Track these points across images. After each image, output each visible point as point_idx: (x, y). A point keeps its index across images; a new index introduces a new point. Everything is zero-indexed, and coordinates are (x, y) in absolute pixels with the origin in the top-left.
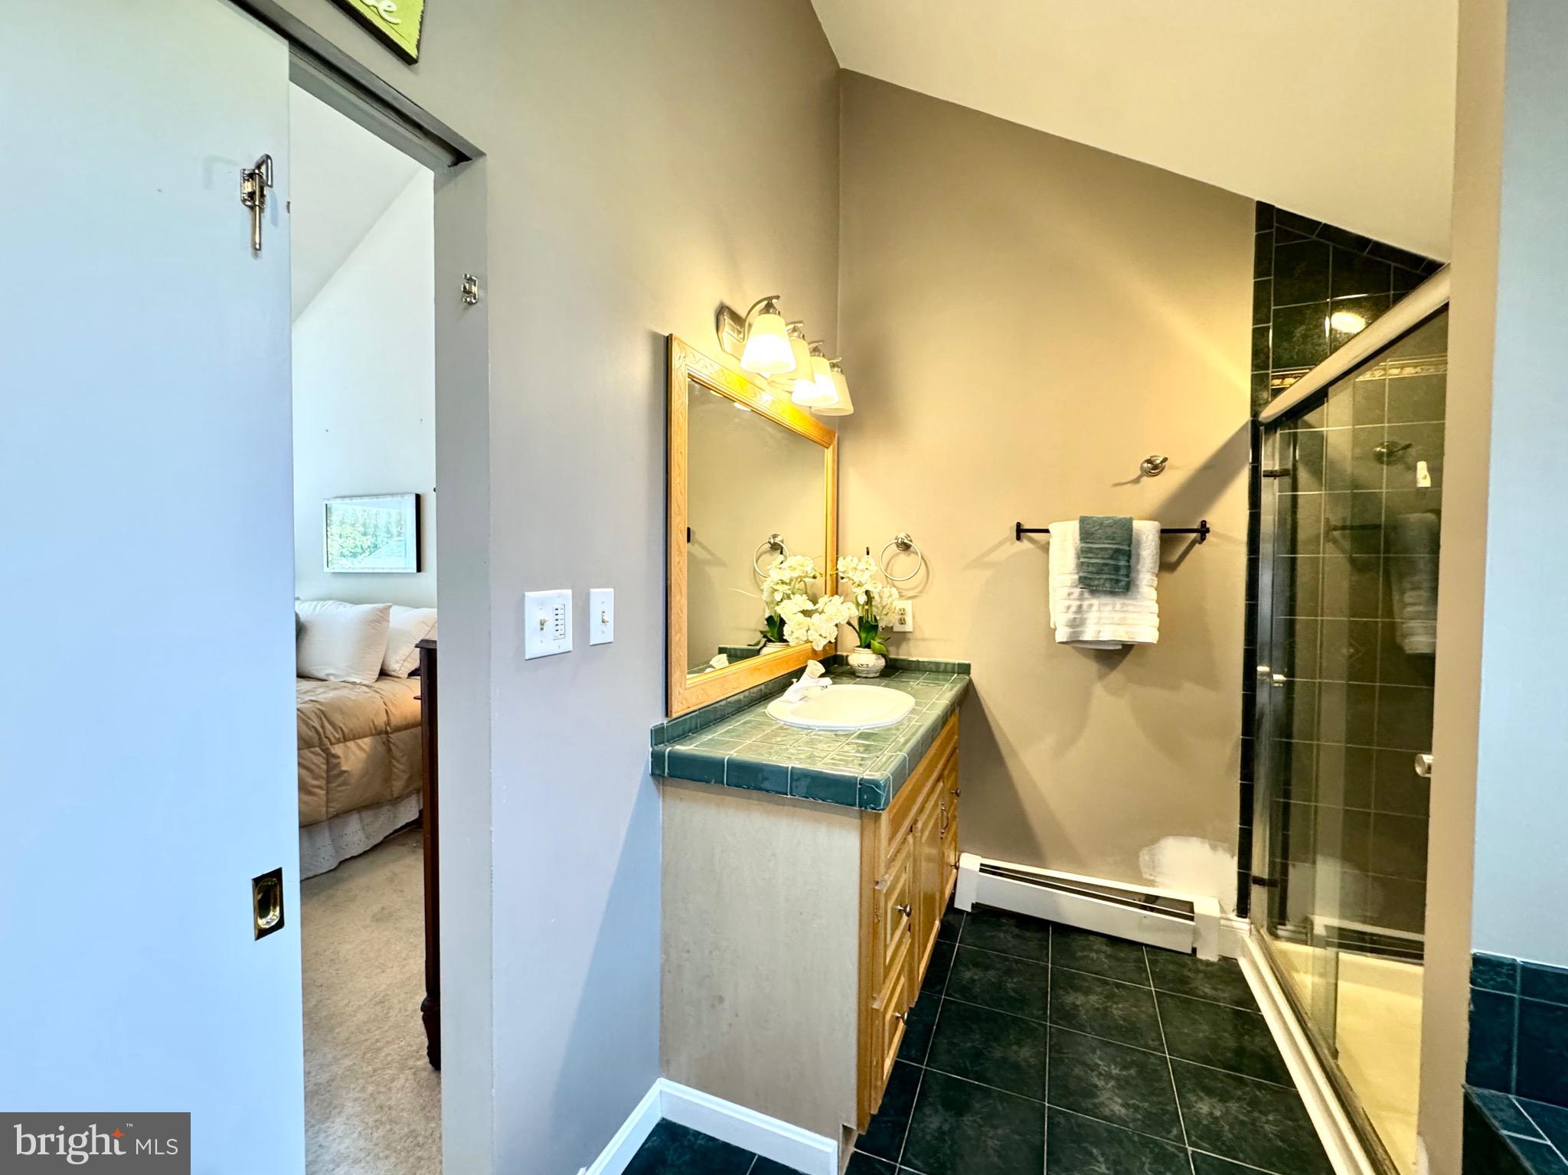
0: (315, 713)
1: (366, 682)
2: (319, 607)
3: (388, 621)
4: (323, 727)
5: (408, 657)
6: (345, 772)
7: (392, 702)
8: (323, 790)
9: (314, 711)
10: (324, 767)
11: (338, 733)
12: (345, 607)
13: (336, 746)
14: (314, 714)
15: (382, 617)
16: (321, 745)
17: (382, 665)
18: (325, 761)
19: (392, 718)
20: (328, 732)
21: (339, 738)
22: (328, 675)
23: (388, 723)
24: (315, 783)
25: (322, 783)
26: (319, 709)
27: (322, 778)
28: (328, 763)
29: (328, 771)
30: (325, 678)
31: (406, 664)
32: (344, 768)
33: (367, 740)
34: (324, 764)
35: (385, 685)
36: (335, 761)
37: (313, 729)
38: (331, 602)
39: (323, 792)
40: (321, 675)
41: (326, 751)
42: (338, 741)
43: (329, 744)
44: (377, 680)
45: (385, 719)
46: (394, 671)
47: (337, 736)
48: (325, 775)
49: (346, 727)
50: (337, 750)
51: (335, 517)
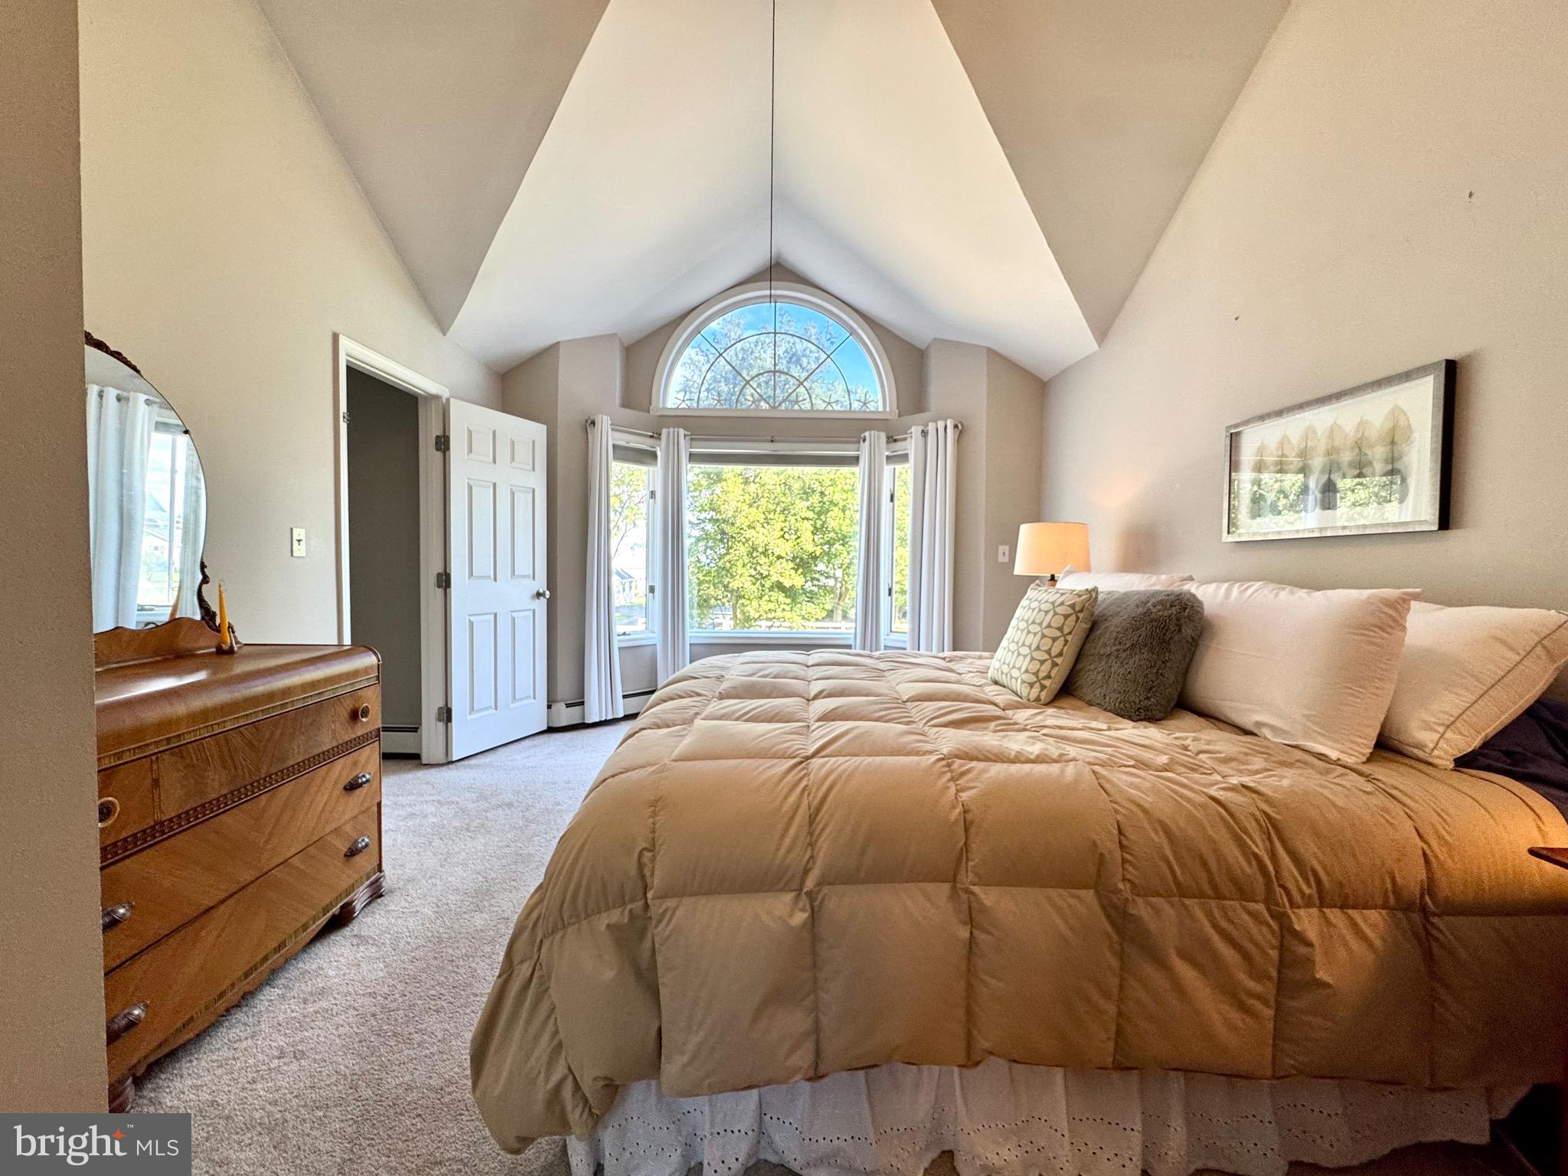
0: (1257, 820)
1: (1350, 761)
2: (1235, 591)
3: (1404, 629)
4: (1273, 856)
5: (1457, 718)
6: (1328, 986)
7: (1440, 838)
8: (1268, 1006)
9: (1253, 815)
10: (1274, 954)
11: (1310, 887)
12: (1292, 593)
13: (1302, 912)
14: (1254, 823)
15: (1395, 621)
16: (1269, 900)
17: (1383, 726)
18: (1275, 942)
19: (1439, 875)
20: (1285, 874)
21: (1310, 896)
22: (1259, 724)
23: (1430, 887)
24: (1251, 984)
25: (1268, 989)
26: (1265, 813)
27: (1270, 978)
28: (1282, 948)
29: (1282, 965)
30: (1249, 727)
31: (1449, 735)
32: (1321, 974)
33: (1374, 915)
34: (1273, 948)
35: (1388, 774)
36: (1302, 950)
37: (1254, 863)
38: (1258, 584)
39: (1270, 1013)
40: (1247, 720)
41: (1281, 918)
42: (1308, 903)
43: (1287, 904)
44: (1369, 760)
45: (1422, 875)
46: (1420, 746)
47: (1307, 891)
48: (1274, 974)
49: (1328, 874)
50: (1306, 922)
51: (1247, 454)
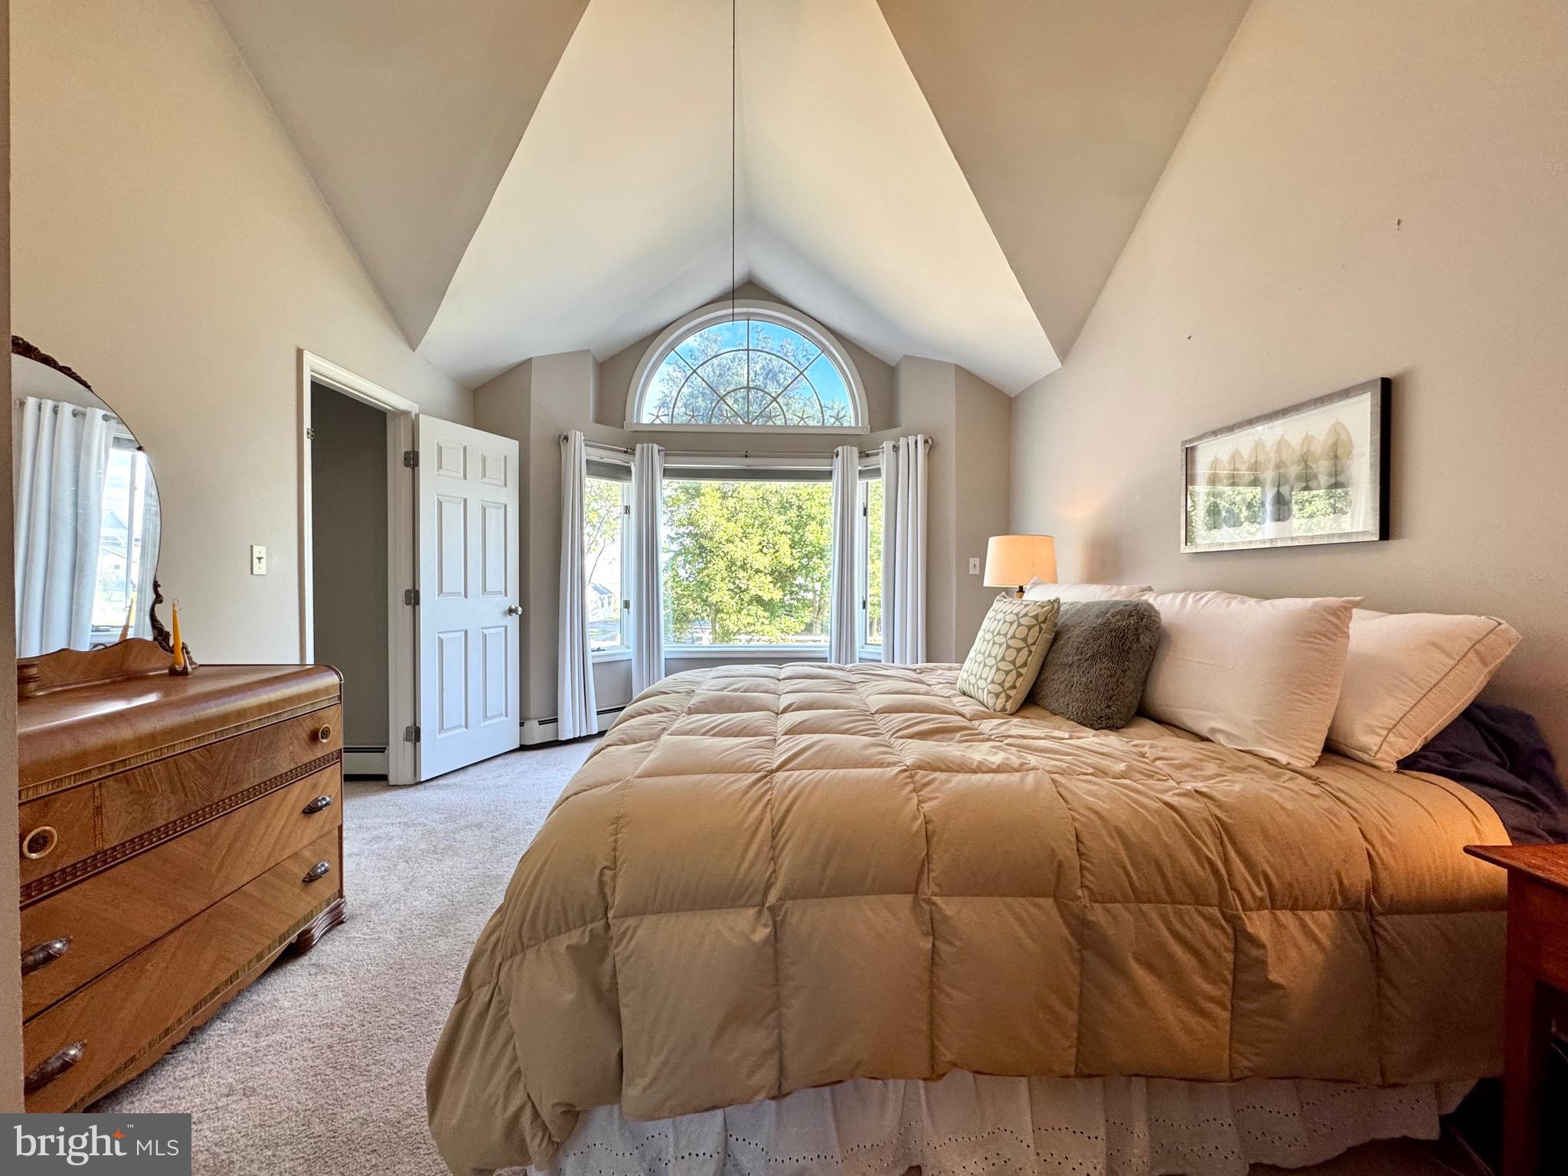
0: (1210, 825)
1: (1299, 764)
2: (1190, 600)
3: (1348, 637)
4: (1226, 860)
5: (1398, 722)
6: (1277, 986)
7: (1383, 837)
8: (1225, 1008)
9: (1206, 821)
10: (1229, 957)
11: (1261, 889)
12: (1243, 602)
13: (1254, 915)
14: (1207, 829)
15: (1337, 627)
16: (1223, 904)
17: (1331, 729)
18: (1231, 945)
19: (1383, 874)
20: (1238, 878)
21: (1262, 900)
22: (1214, 730)
23: (1375, 887)
24: (1207, 988)
25: (1222, 992)
26: (1218, 818)
27: (1226, 982)
28: (1236, 951)
29: (1236, 969)
30: (1205, 733)
31: (1391, 738)
32: (1273, 977)
33: (1324, 916)
34: (1227, 950)
35: (1335, 777)
36: (1255, 952)
37: (1206, 865)
38: (1211, 594)
39: (1225, 1015)
40: (1203, 728)
41: (1234, 921)
42: (1260, 905)
43: (1240, 907)
44: (1318, 764)
45: (1367, 874)
46: (1364, 750)
47: (1259, 894)
48: (1230, 978)
49: (1277, 875)
50: (1258, 924)
51: (1202, 468)
